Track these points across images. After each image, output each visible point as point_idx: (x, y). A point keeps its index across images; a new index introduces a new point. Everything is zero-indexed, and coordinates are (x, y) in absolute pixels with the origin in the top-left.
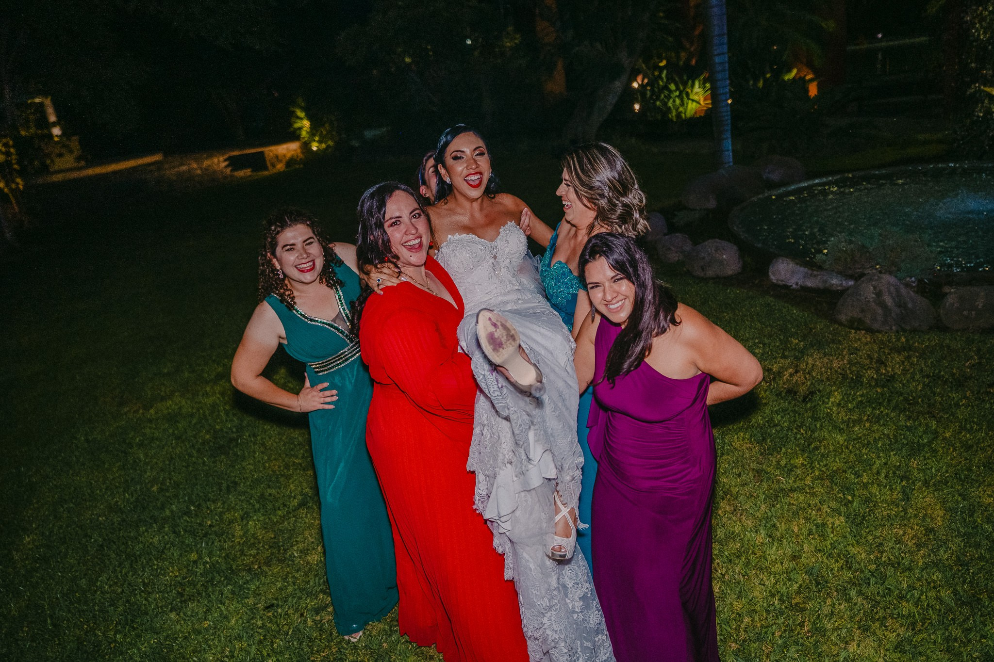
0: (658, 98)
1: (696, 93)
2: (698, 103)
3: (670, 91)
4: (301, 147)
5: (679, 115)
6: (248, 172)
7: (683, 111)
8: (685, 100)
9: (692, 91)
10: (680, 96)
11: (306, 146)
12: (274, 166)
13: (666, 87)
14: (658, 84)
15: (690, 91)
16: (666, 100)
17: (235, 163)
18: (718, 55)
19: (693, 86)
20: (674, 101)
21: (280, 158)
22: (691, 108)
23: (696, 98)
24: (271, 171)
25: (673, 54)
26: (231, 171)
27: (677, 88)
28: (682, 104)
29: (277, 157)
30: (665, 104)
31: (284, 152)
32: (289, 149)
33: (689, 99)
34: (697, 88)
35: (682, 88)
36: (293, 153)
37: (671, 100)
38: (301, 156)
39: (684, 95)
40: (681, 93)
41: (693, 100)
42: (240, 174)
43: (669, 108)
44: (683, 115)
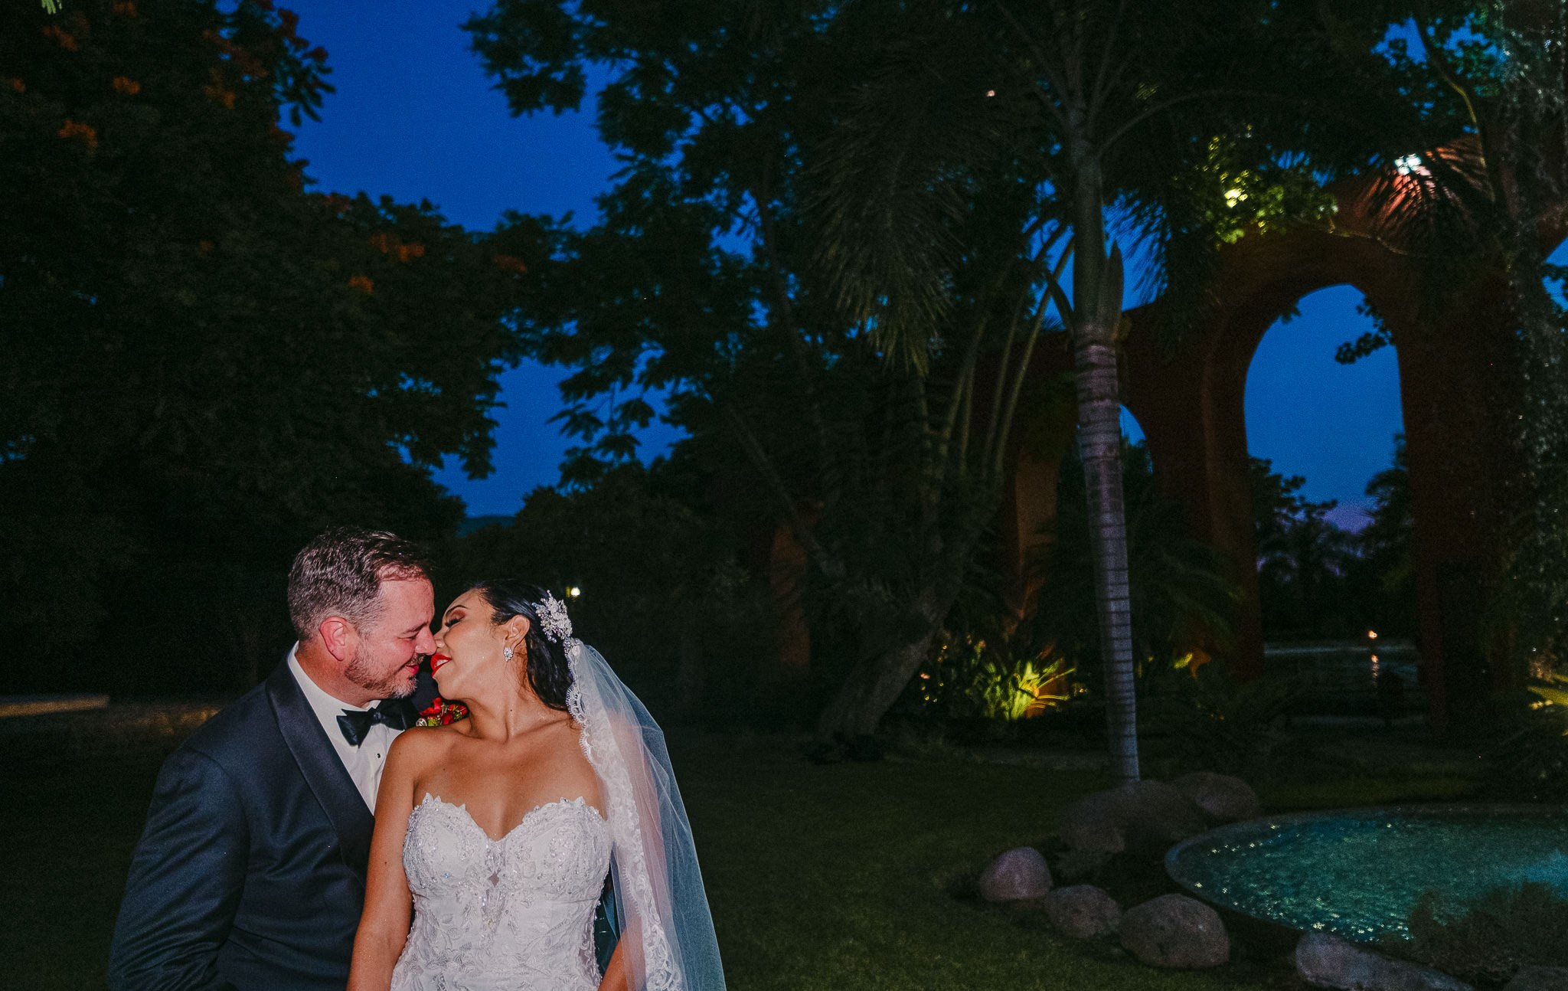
0: (969, 685)
1: (1029, 681)
2: (1031, 695)
3: (989, 675)
5: (1000, 711)
7: (1008, 708)
8: (1011, 691)
9: (1022, 678)
10: (1003, 684)
13: (981, 668)
14: (969, 662)
15: (1018, 677)
16: (981, 689)
18: (1115, 599)
19: (1022, 672)
20: (994, 691)
22: (1021, 703)
23: (1028, 688)
25: (993, 618)
27: (999, 672)
28: (1006, 696)
30: (981, 694)
33: (1017, 689)
34: (1029, 673)
35: (1005, 672)
37: (989, 689)
39: (1009, 682)
40: (1004, 679)
41: (1023, 692)
43: (985, 702)
44: (1007, 714)
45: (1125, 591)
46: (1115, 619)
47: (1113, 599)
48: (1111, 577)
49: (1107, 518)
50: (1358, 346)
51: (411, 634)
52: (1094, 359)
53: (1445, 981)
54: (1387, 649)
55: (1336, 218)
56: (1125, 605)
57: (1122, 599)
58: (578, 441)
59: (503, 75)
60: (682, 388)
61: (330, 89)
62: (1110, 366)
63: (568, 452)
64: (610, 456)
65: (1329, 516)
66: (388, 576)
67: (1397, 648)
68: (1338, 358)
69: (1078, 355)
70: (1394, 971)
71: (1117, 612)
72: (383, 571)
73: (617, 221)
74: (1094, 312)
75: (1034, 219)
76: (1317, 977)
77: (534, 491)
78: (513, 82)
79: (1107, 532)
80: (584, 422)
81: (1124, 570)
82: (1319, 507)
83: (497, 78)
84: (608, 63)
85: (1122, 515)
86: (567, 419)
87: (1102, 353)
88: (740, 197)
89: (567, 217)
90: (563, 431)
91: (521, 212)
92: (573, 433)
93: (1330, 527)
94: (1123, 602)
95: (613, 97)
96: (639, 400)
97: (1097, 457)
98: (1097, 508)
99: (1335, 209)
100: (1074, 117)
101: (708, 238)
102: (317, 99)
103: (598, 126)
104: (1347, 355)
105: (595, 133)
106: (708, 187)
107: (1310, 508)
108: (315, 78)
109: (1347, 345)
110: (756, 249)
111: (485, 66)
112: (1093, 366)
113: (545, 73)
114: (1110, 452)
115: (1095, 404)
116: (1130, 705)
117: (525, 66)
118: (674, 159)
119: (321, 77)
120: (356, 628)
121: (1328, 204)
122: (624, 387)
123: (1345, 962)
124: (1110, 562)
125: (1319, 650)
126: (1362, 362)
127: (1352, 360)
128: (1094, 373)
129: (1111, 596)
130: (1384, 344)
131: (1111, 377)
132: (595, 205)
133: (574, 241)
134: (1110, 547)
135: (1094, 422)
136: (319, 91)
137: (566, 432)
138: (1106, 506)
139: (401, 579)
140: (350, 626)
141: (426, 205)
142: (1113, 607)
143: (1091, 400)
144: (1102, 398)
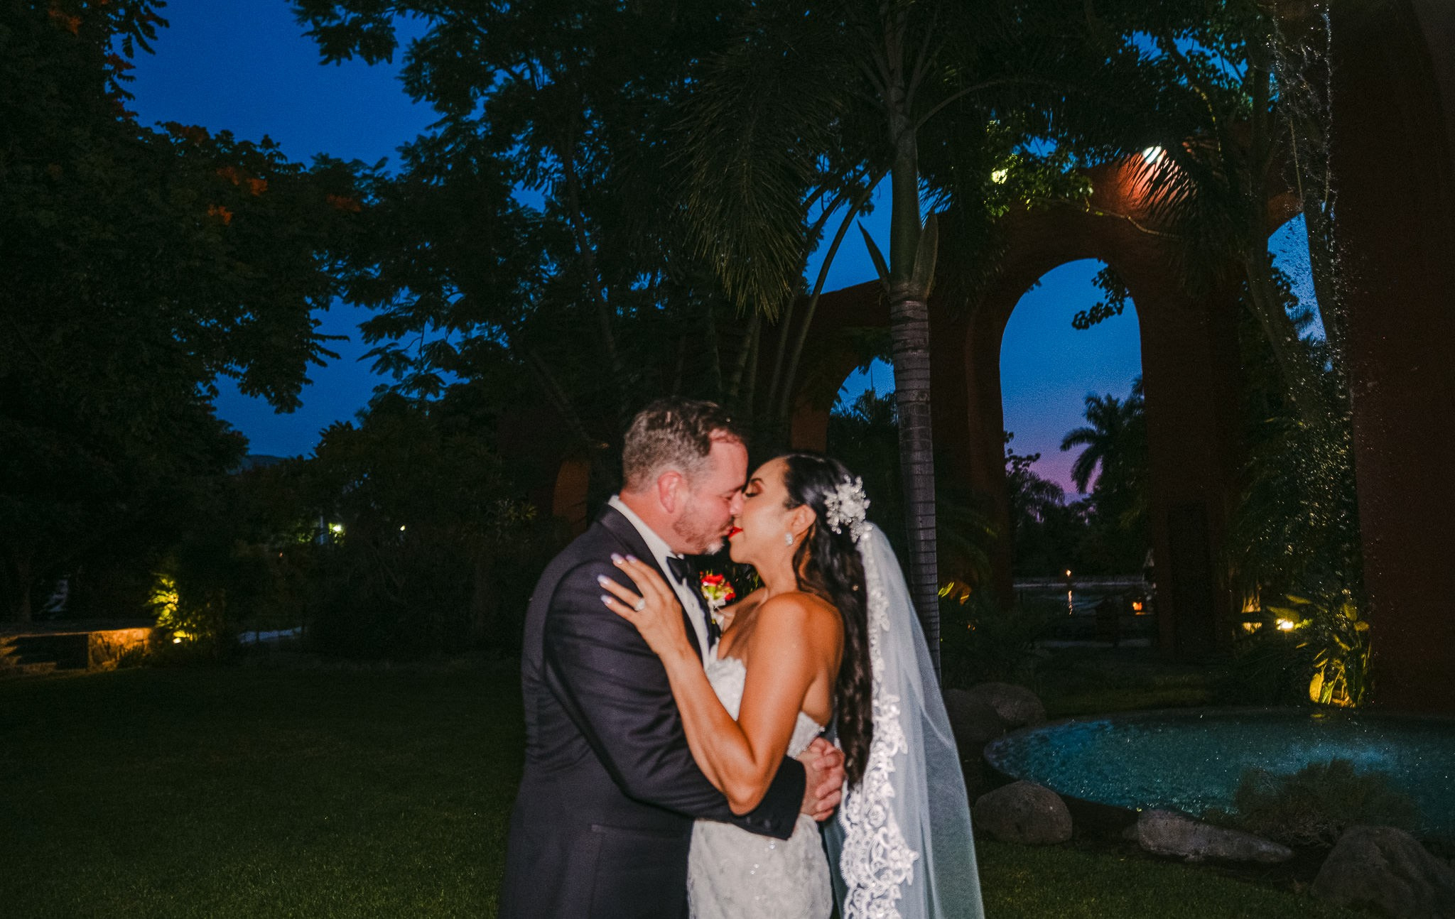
4: (150, 638)
6: (50, 667)
11: (163, 635)
12: (98, 662)
17: (27, 650)
21: (111, 651)
24: (92, 669)
26: (19, 662)
29: (108, 647)
31: (123, 640)
32: (131, 637)
36: (136, 644)
38: (148, 651)
42: (34, 669)
45: (932, 522)
46: (923, 547)
47: (922, 529)
48: (920, 509)
49: (917, 456)
50: (1091, 314)
51: (729, 495)
52: (909, 313)
53: (1269, 845)
54: (1080, 585)
55: (1092, 199)
56: (932, 535)
57: (931, 528)
58: (388, 379)
59: (316, 23)
60: (475, 333)
61: (163, 22)
62: (923, 320)
63: (376, 389)
64: (415, 395)
65: (1033, 468)
66: (718, 439)
67: (1090, 585)
68: (1074, 324)
69: (894, 309)
70: (1227, 839)
71: (925, 540)
72: (715, 433)
73: (422, 171)
74: (910, 271)
75: (812, 190)
76: (1159, 846)
77: (332, 427)
78: (325, 30)
79: (917, 469)
80: (393, 360)
81: (931, 502)
82: (1024, 460)
83: (309, 26)
84: (427, 18)
85: (931, 454)
86: (378, 357)
87: (915, 309)
88: (538, 153)
89: (381, 164)
90: (374, 367)
91: (332, 157)
92: (384, 370)
93: (1032, 477)
94: (930, 532)
95: (421, 51)
96: (444, 342)
97: (910, 402)
98: (909, 448)
99: (1091, 190)
100: (894, 94)
101: (508, 190)
102: (150, 32)
103: (402, 78)
104: (1083, 322)
105: (401, 85)
106: (510, 143)
107: (1018, 460)
108: (147, 9)
109: (1083, 313)
110: (549, 204)
111: (297, 12)
112: (907, 320)
113: (356, 23)
114: (922, 398)
115: (910, 353)
116: (936, 623)
117: (335, 16)
118: (476, 114)
119: (155, 10)
120: (689, 484)
121: (1085, 186)
122: (435, 329)
123: (1183, 832)
124: (920, 496)
125: (1024, 585)
126: (1094, 327)
127: (1086, 327)
128: (910, 325)
129: (921, 526)
130: (1113, 313)
131: (924, 330)
132: (399, 154)
133: (383, 187)
134: (919, 483)
135: (907, 370)
136: (151, 23)
137: (378, 369)
138: (917, 445)
139: (728, 442)
140: (684, 481)
141: (267, 142)
142: (922, 536)
143: (906, 350)
144: (915, 349)
